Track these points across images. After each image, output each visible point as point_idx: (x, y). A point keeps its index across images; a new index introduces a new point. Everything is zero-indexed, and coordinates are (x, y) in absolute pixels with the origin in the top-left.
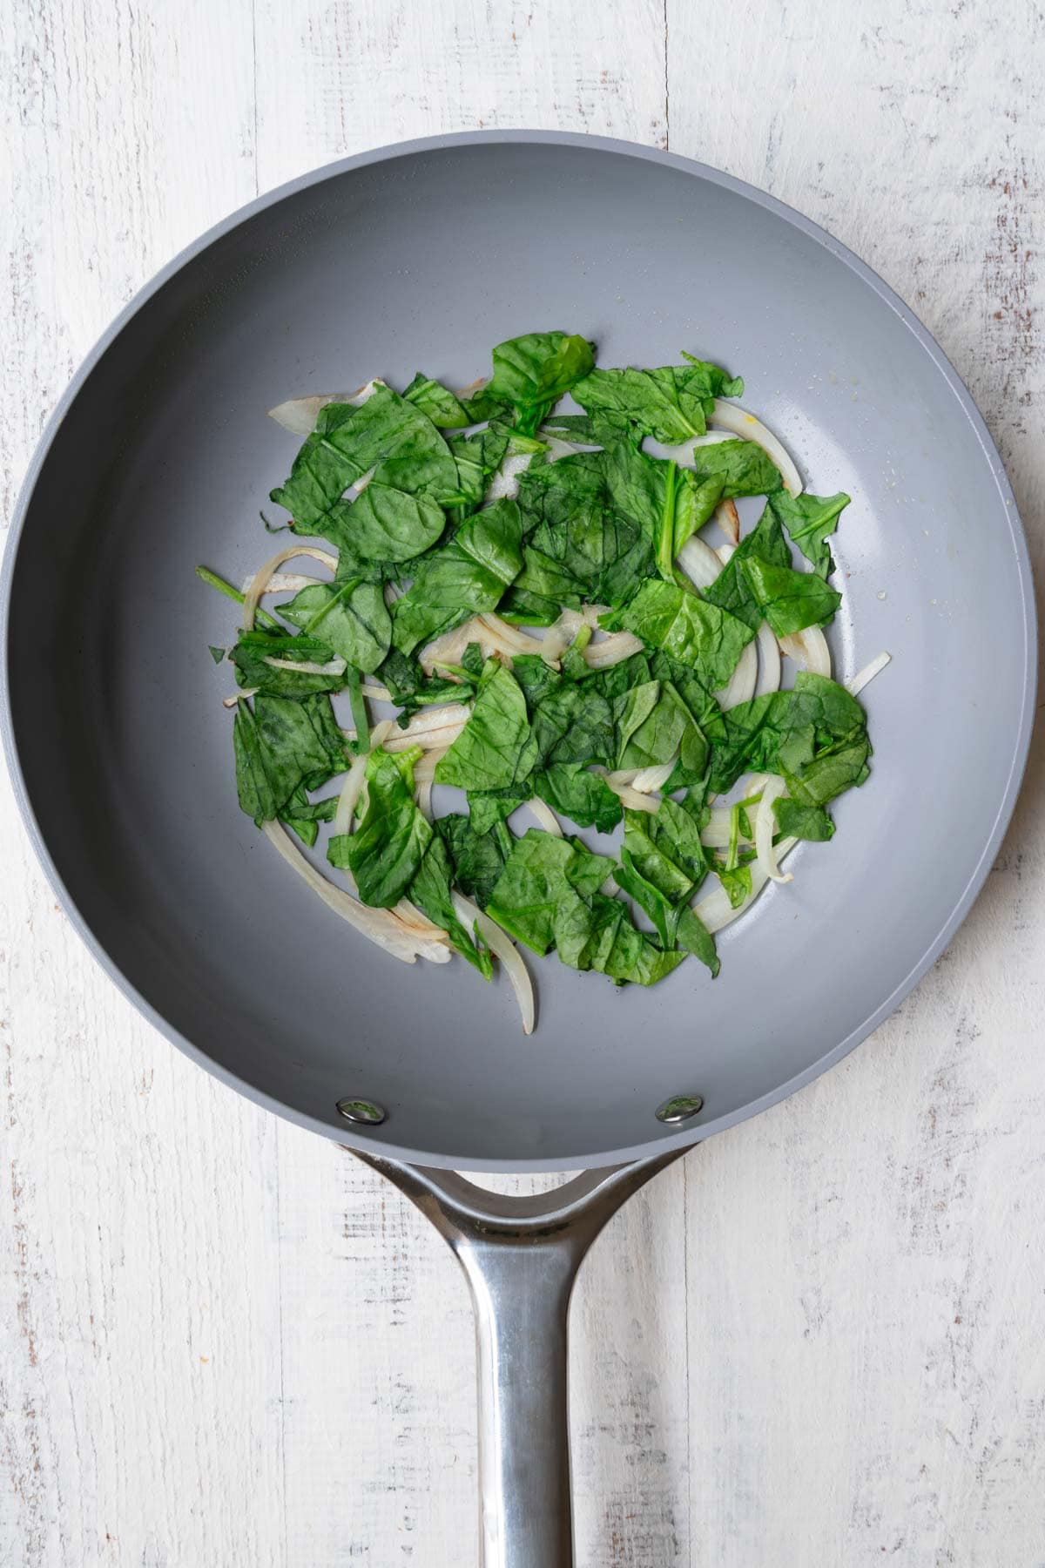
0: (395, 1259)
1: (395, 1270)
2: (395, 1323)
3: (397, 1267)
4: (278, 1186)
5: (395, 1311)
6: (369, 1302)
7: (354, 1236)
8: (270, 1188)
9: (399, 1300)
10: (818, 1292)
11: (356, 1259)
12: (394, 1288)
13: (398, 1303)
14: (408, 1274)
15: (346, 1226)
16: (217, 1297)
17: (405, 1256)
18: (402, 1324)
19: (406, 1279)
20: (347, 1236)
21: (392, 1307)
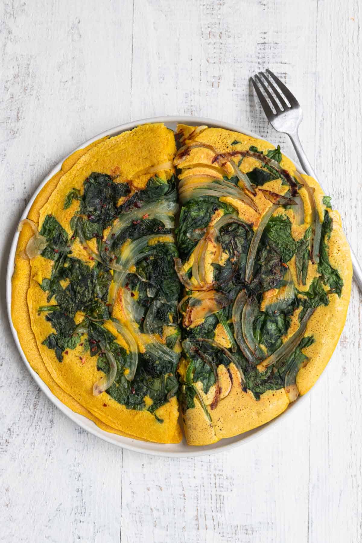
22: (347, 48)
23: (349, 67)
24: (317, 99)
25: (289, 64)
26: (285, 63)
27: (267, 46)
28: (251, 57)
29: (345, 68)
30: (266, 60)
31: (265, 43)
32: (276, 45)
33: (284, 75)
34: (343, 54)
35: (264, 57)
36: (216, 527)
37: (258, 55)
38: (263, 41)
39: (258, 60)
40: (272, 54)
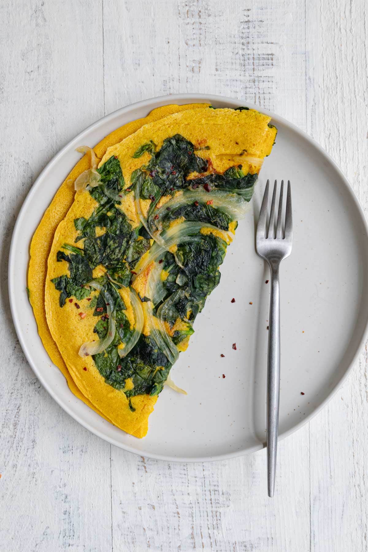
22: (339, 24)
23: (341, 45)
24: (308, 81)
25: (276, 43)
26: (272, 43)
27: (251, 25)
28: (234, 37)
29: (337, 47)
30: (250, 40)
31: (248, 22)
32: (261, 23)
33: (271, 56)
34: (334, 30)
35: (248, 37)
36: (214, 544)
37: (241, 35)
38: (246, 19)
39: (242, 41)
40: (257, 33)
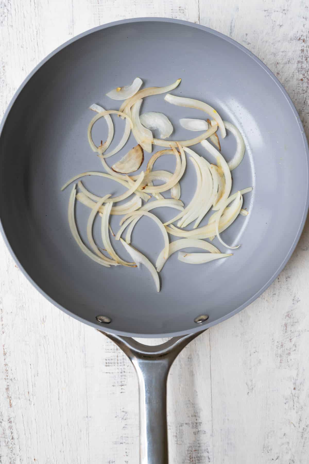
0: (121, 373)
1: (121, 376)
2: (122, 392)
3: (122, 375)
4: (85, 351)
5: (122, 389)
6: (114, 386)
7: (109, 366)
8: (83, 352)
9: (123, 385)
10: (252, 381)
11: (110, 373)
12: (121, 382)
13: (123, 386)
14: (126, 377)
15: (106, 363)
16: (67, 385)
17: (124, 372)
18: (124, 392)
19: (125, 379)
20: (106, 366)
21: (121, 387)
